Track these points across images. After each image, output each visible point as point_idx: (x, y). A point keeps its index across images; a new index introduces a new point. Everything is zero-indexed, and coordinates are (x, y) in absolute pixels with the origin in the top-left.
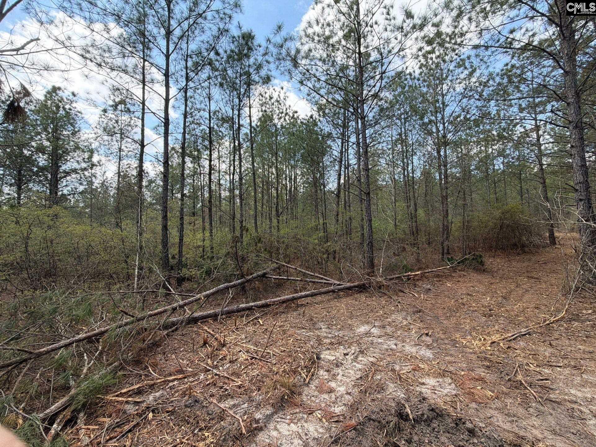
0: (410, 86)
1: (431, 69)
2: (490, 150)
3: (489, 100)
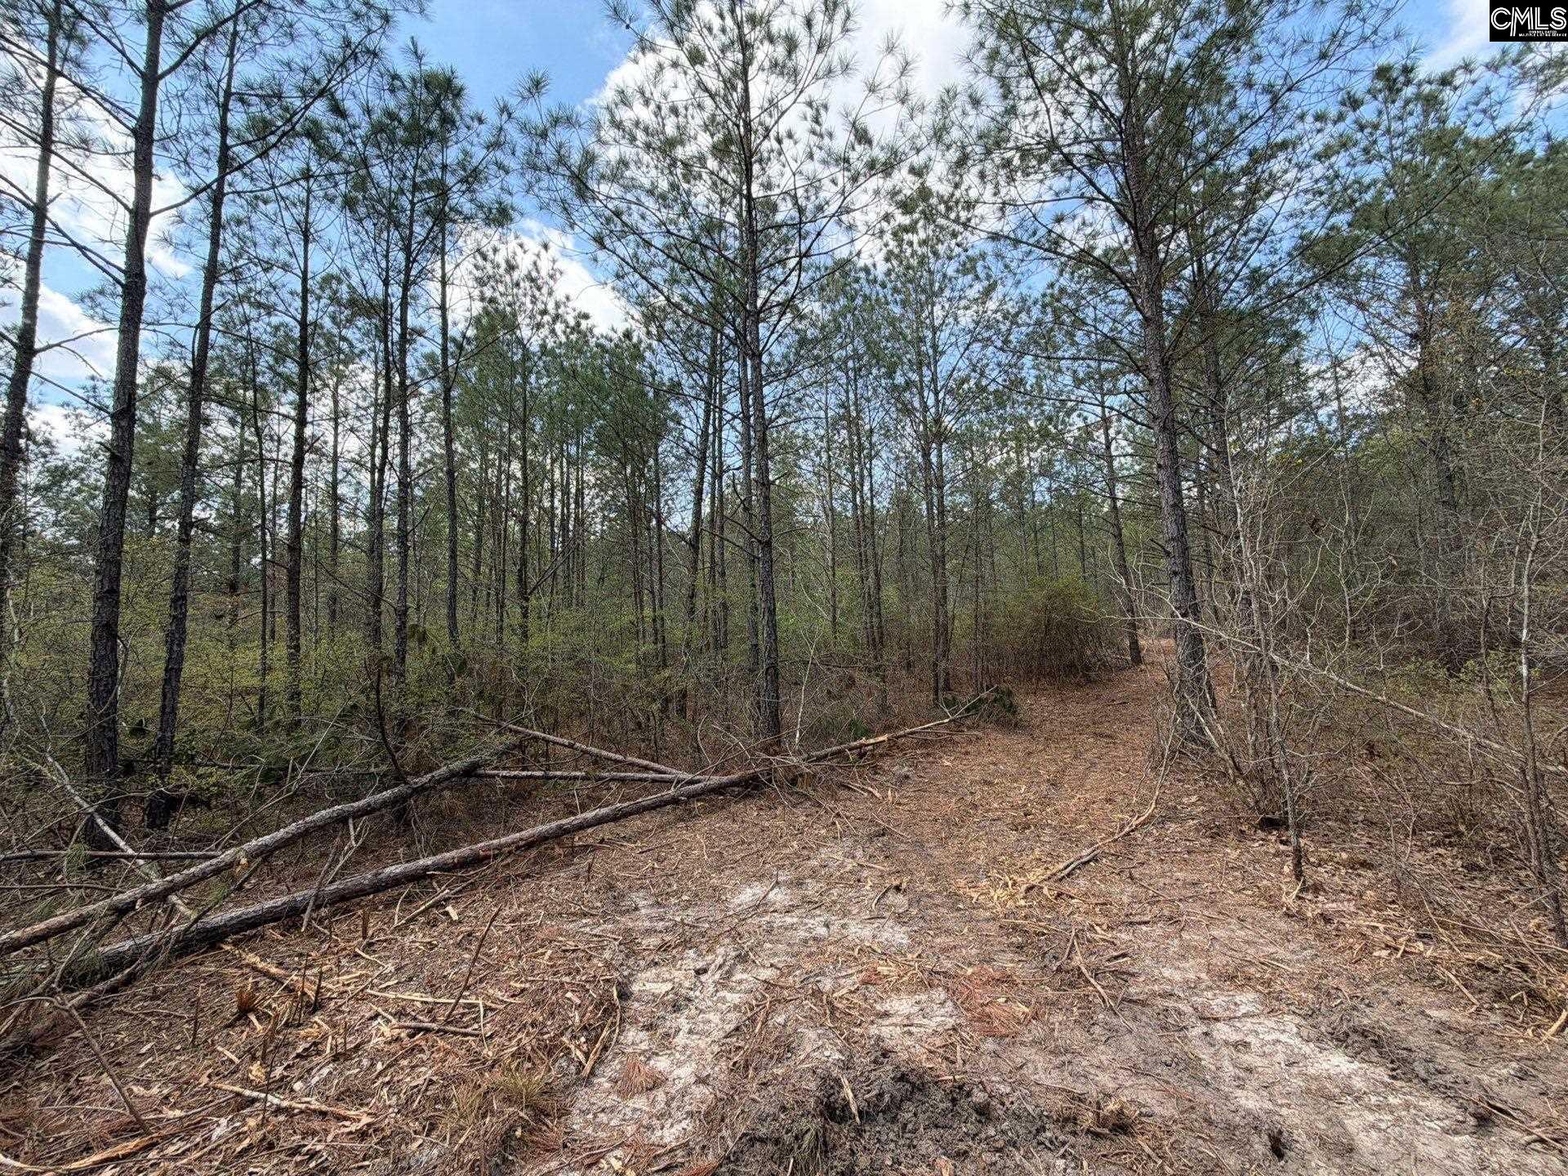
0: (866, 298)
1: (908, 267)
2: (1026, 461)
3: (1022, 354)
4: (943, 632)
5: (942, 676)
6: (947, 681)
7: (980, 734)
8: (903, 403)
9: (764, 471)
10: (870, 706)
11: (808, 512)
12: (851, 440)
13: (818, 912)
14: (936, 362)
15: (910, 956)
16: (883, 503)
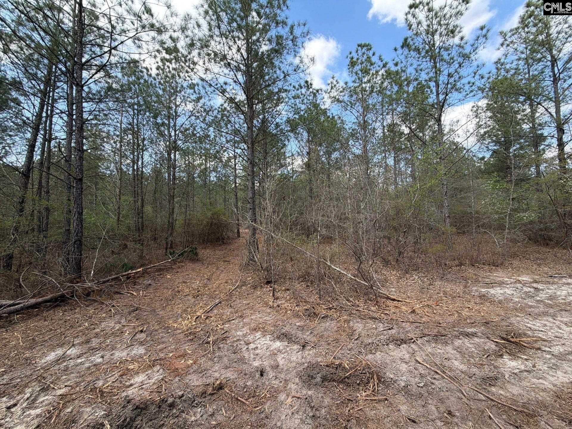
1: (167, 76)
4: (171, 225)
5: (170, 242)
6: (171, 244)
7: (183, 264)
8: (160, 131)
9: (80, 144)
10: (134, 257)
11: (108, 168)
12: (134, 140)
13: (98, 352)
14: (176, 119)
15: (145, 357)
16: (147, 170)
